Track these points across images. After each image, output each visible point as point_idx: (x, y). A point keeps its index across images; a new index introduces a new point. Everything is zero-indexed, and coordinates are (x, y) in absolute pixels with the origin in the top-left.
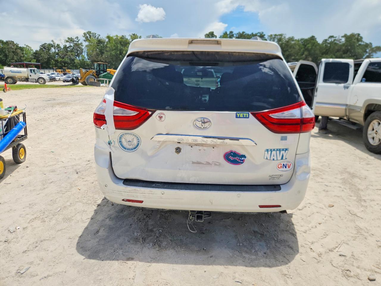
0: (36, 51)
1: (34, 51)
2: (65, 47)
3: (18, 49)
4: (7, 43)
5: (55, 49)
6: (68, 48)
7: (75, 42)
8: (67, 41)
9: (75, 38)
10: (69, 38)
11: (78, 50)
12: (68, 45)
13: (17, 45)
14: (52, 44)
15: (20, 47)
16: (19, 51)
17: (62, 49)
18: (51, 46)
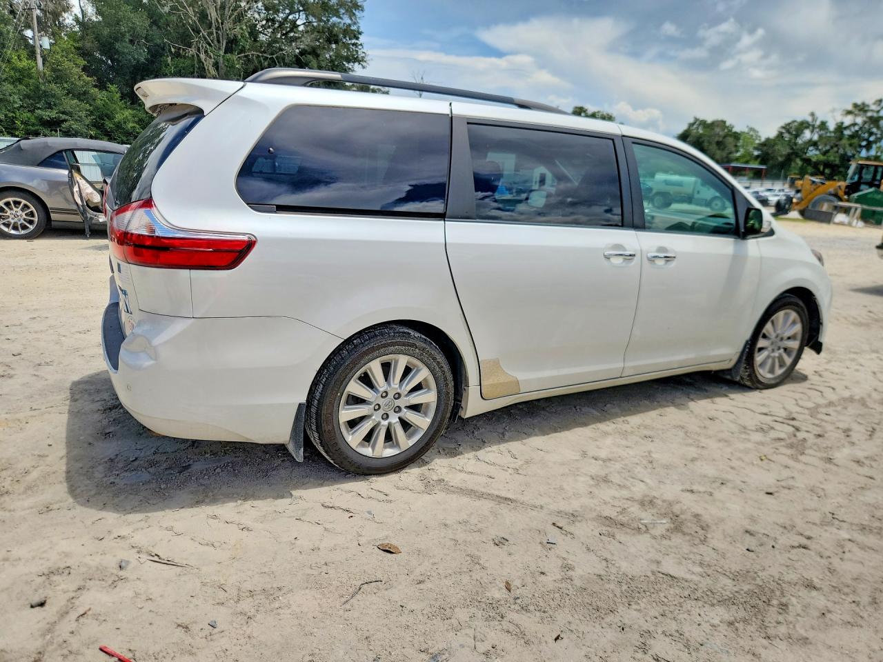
0: (768, 140)
1: (763, 139)
2: (840, 128)
3: (731, 136)
4: (713, 125)
5: (812, 132)
6: (846, 128)
7: (869, 114)
8: (849, 112)
9: (874, 104)
10: (856, 106)
11: (871, 134)
12: (848, 120)
13: (730, 129)
14: (807, 123)
15: (736, 133)
16: (730, 140)
17: (830, 132)
18: (804, 125)
